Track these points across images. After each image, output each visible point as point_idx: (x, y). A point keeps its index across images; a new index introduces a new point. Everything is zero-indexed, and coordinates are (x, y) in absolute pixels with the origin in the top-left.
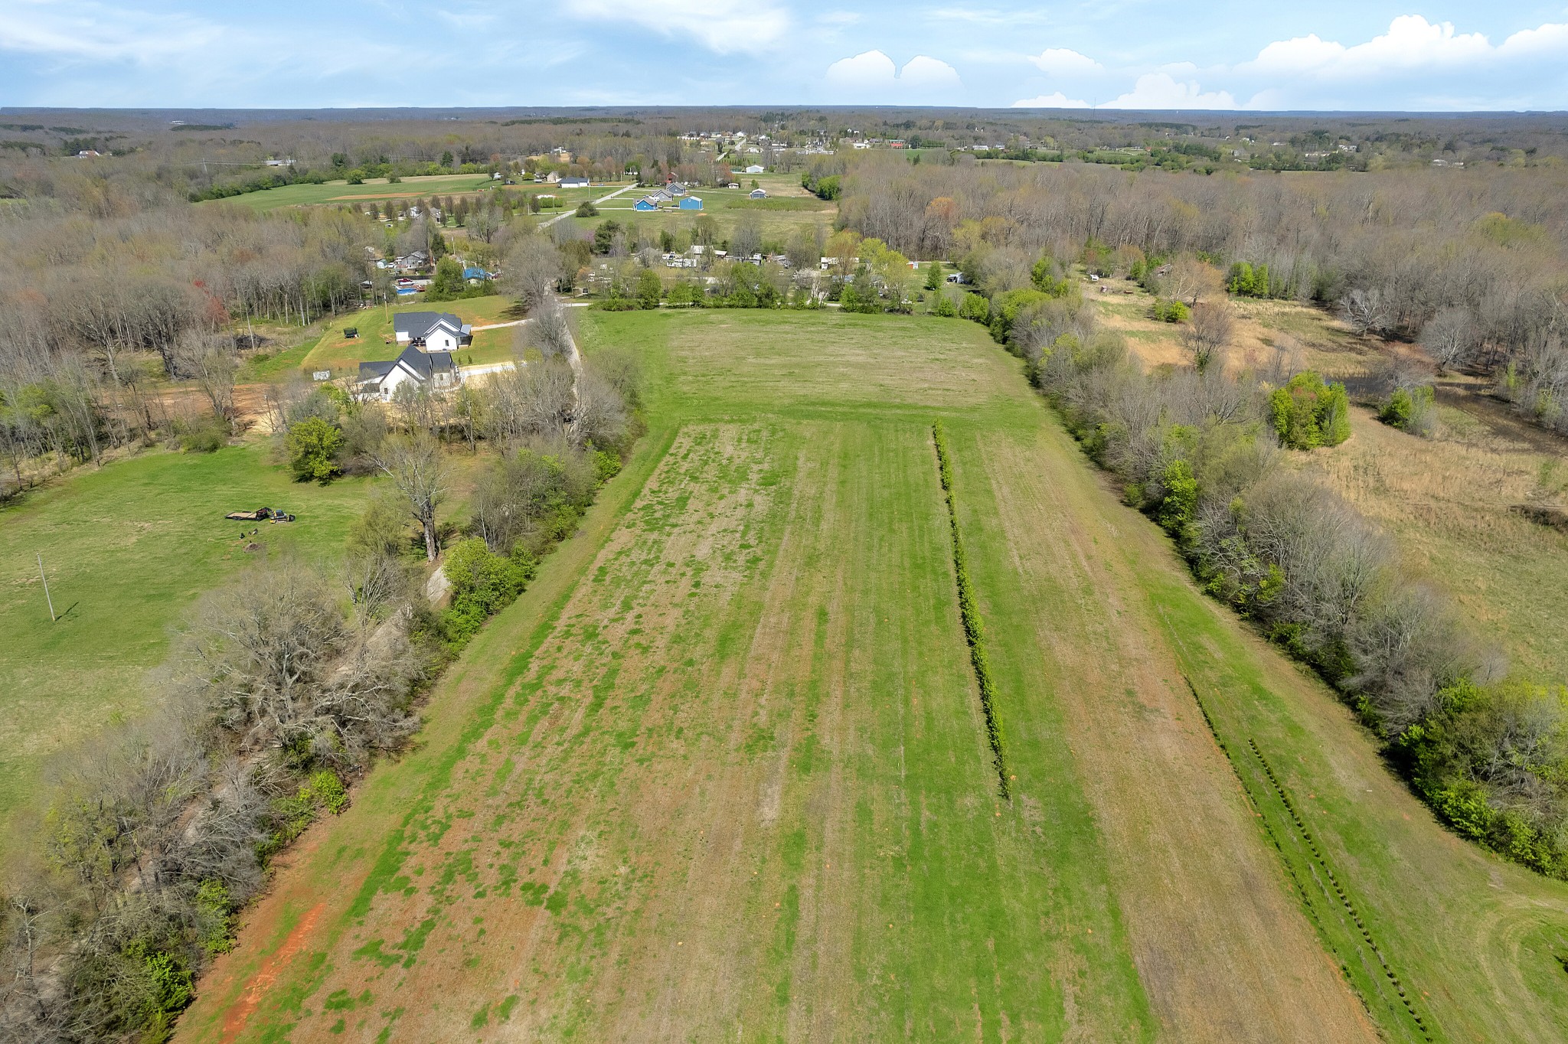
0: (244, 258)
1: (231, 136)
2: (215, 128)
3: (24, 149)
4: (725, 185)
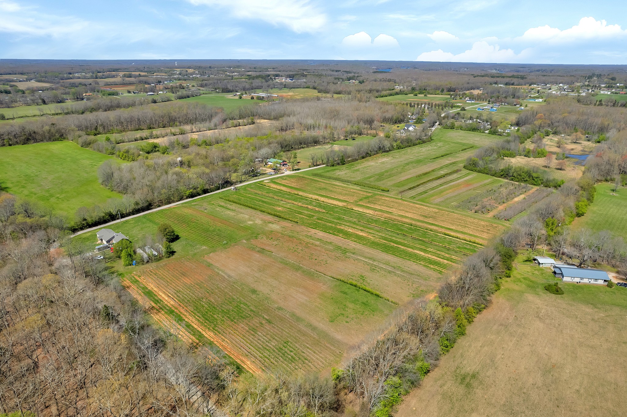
0: (384, 112)
2: (385, 72)
3: (339, 79)
4: (515, 105)
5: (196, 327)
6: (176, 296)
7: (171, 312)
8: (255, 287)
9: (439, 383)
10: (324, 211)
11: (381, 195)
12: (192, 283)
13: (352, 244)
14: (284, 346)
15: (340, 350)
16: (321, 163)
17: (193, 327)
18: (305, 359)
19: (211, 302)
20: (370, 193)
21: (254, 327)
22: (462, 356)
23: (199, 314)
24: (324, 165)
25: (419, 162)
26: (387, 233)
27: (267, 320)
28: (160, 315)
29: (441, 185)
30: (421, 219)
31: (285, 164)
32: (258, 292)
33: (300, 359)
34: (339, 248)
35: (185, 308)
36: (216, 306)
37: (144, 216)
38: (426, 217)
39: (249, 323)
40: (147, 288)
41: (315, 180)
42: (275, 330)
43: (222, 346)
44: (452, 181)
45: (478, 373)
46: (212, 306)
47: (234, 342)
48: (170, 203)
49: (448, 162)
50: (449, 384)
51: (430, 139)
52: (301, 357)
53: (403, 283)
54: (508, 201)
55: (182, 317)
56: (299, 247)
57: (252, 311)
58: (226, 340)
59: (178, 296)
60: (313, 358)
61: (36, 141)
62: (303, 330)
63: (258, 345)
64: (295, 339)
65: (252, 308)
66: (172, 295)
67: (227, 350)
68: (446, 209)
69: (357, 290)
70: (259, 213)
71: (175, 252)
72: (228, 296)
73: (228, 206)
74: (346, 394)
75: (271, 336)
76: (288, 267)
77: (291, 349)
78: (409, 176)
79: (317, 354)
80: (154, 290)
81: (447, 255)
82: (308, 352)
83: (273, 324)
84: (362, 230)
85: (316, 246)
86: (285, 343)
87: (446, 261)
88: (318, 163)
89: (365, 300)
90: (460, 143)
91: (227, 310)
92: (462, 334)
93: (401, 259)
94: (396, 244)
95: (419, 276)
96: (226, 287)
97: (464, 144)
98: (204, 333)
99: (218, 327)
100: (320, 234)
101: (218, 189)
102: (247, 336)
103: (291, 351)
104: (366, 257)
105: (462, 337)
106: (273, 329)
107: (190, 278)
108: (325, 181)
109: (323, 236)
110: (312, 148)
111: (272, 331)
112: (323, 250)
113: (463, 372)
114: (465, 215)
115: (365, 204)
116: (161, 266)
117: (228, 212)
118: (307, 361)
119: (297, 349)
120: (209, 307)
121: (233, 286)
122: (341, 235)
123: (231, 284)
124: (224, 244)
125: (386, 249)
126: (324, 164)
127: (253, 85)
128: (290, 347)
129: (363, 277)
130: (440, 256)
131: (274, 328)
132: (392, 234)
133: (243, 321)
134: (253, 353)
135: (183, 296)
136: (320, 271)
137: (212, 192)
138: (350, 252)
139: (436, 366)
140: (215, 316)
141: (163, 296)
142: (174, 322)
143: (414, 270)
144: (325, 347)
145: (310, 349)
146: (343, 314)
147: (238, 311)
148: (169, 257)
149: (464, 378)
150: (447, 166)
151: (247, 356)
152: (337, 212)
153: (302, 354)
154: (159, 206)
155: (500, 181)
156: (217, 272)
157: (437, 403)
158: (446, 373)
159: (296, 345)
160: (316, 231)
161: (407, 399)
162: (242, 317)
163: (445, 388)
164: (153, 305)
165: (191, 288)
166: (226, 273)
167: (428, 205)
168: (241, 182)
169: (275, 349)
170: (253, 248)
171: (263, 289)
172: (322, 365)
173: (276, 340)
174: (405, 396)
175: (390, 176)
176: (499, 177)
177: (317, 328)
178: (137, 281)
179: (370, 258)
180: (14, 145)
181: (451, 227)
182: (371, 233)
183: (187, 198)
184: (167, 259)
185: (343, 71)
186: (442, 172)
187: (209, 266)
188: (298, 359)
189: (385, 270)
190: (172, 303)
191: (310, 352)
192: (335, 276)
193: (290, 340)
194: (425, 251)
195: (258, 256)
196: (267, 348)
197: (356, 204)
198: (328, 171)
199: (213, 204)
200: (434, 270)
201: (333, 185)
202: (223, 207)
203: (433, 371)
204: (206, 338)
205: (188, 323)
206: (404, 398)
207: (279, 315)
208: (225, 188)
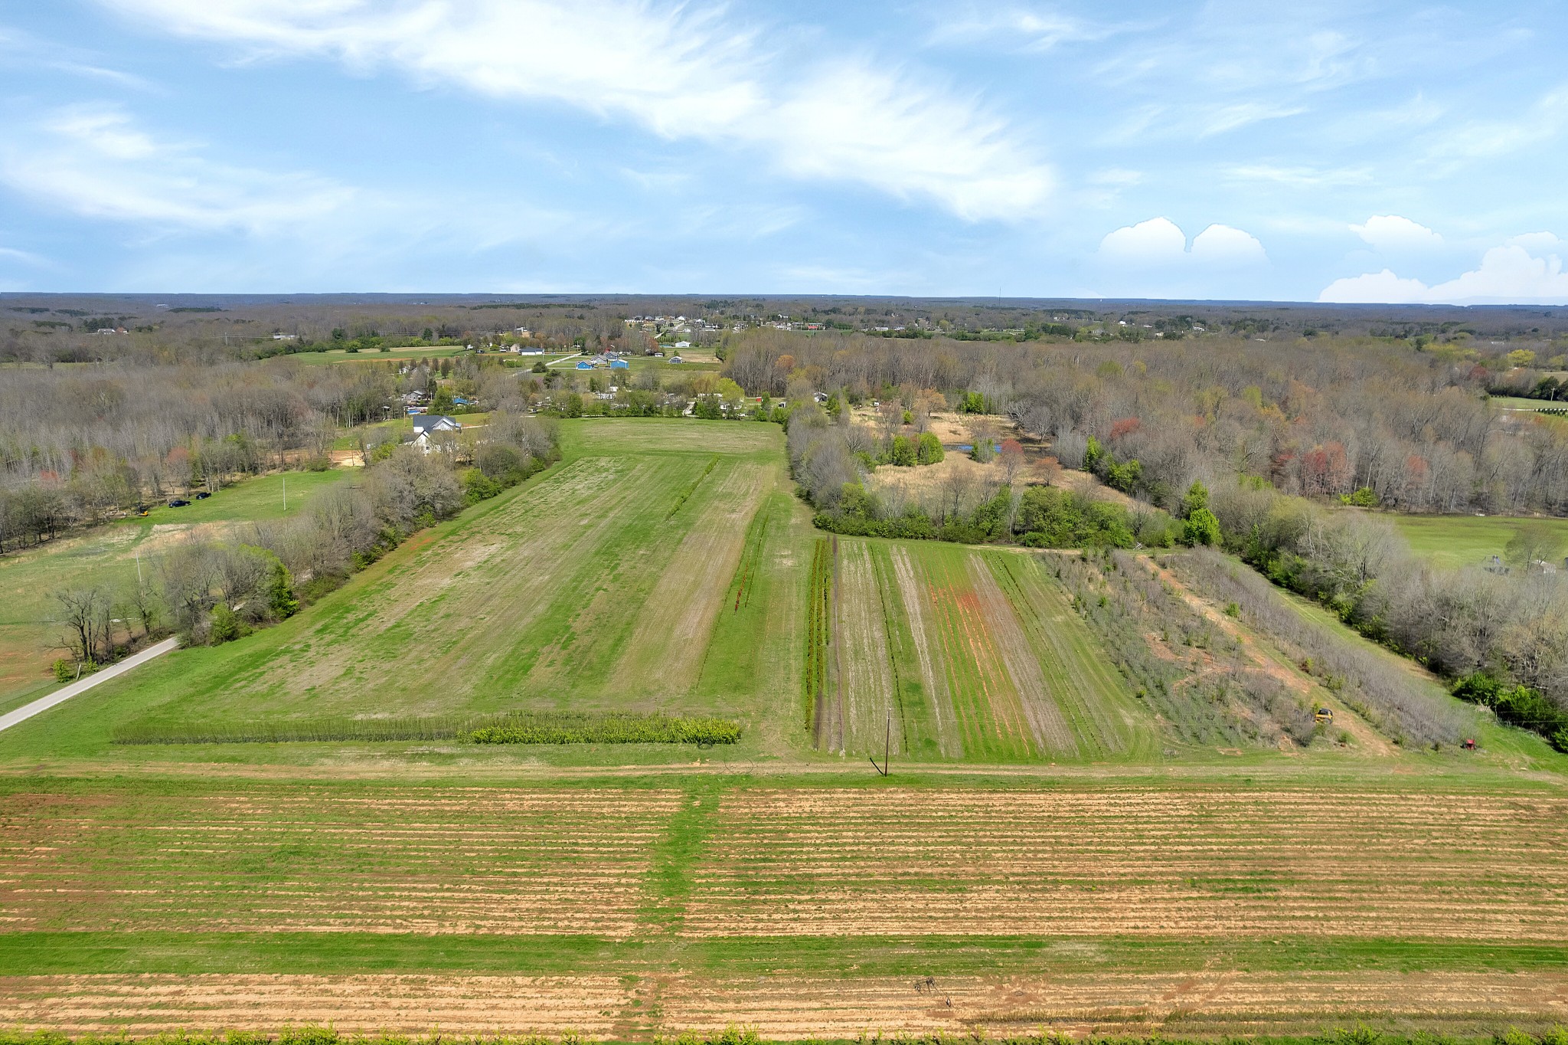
4: (652, 354)
16: (138, 629)
24: (170, 644)
41: (165, 786)
88: (121, 638)
97: (681, 455)
108: (247, 772)
110: (26, 558)
126: (159, 636)
150: (761, 534)
185: (60, 311)
198: (220, 681)
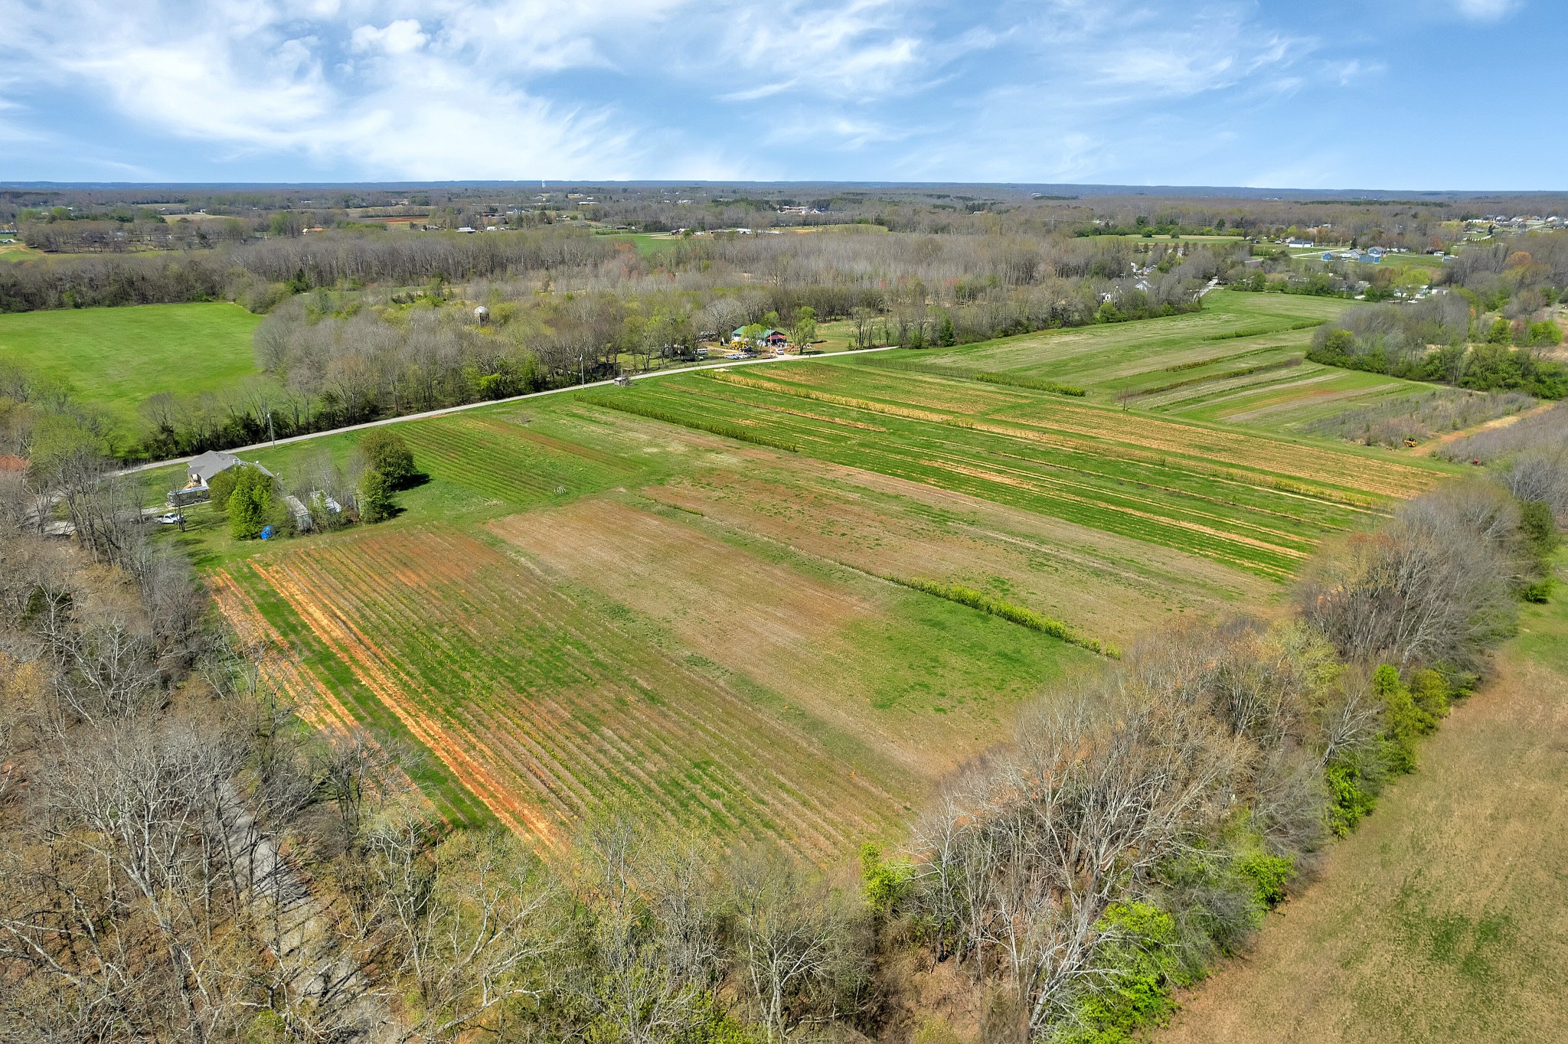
1: (1073, 203)
2: (1064, 198)
4: (1432, 253)
5: (388, 702)
6: (357, 616)
7: (323, 658)
8: (625, 600)
9: (1338, 946)
10: (883, 429)
11: (1060, 403)
12: (423, 584)
13: (965, 502)
14: (690, 777)
15: (908, 799)
16: (884, 341)
17: (378, 703)
18: (767, 825)
19: (465, 634)
20: (1026, 397)
21: (592, 710)
22: (1417, 847)
23: (411, 668)
24: (894, 348)
25: (1170, 344)
26: (1083, 479)
27: (645, 692)
28: (284, 664)
29: (1243, 388)
30: (1192, 452)
31: (780, 340)
32: (631, 615)
33: (744, 822)
34: (923, 509)
35: (374, 648)
36: (477, 648)
37: (346, 436)
38: (1208, 449)
39: (577, 701)
40: (275, 594)
42: (669, 725)
43: (461, 764)
44: (1274, 382)
45: (1506, 918)
46: (464, 645)
47: (507, 754)
48: (432, 409)
49: (1254, 347)
50: (1380, 956)
51: (1198, 309)
52: (749, 816)
53: (1147, 604)
54: (1469, 426)
55: (353, 674)
56: (791, 505)
57: (598, 663)
58: (480, 746)
59: (363, 616)
60: (799, 822)
61: (144, 299)
62: (773, 729)
63: (595, 767)
64: (737, 753)
65: (600, 656)
66: (347, 613)
67: (475, 780)
68: (1270, 435)
69: (980, 616)
70: (683, 429)
71: (401, 510)
72: (529, 622)
73: (597, 415)
74: (922, 967)
75: (648, 743)
76: (746, 553)
77: (715, 788)
78: (1146, 370)
79: (812, 808)
80: (297, 600)
81: (1296, 539)
82: (782, 801)
83: (664, 704)
84: (1000, 472)
85: (847, 502)
86: (697, 766)
87: (1294, 553)
88: (876, 343)
89: (1009, 648)
90: (1288, 317)
91: (512, 659)
92: (1403, 766)
93: (1135, 543)
94: (1112, 503)
95: (1204, 586)
96: (530, 599)
97: (1296, 318)
98: (409, 723)
99: (466, 708)
100: (865, 477)
101: (578, 382)
102: (560, 738)
103: (714, 795)
104: (1012, 534)
105: (1403, 781)
106: (661, 719)
107: (422, 573)
108: (890, 374)
109: (873, 482)
111: (654, 725)
112: (871, 514)
113: (1435, 910)
114: (1336, 451)
115: (1010, 420)
116: (344, 543)
117: (593, 427)
118: (770, 833)
119: (737, 789)
120: (454, 648)
121: (554, 595)
122: (932, 481)
123: (550, 590)
124: (557, 496)
125: (1082, 516)
126: (891, 345)
127: (725, 216)
128: (714, 780)
129: (1003, 583)
130: (1272, 539)
131: (665, 716)
132: (1101, 483)
133: (558, 694)
134: (566, 792)
135: (379, 617)
136: (855, 565)
137: (557, 387)
138: (962, 520)
139: (1312, 877)
140: (467, 675)
141: (318, 614)
142: (321, 687)
143: (1185, 570)
144: (851, 789)
145: (788, 791)
146: (926, 686)
147: (548, 662)
148: (376, 521)
149: (1448, 935)
150: (1255, 354)
151: (543, 801)
152: (921, 433)
153: (757, 807)
154: (399, 415)
155: (1427, 388)
156: (511, 560)
157: (1339, 1033)
158: (1358, 909)
159: (739, 775)
160: (853, 470)
161: (1194, 1007)
162: (557, 680)
163: (1367, 969)
164: (275, 635)
165: (415, 597)
166: (538, 563)
167: (1209, 424)
168: (646, 370)
169: (653, 785)
170: (645, 505)
171: (651, 606)
172: (831, 850)
173: (664, 755)
174: (1187, 994)
175: (1087, 367)
176: (1422, 379)
177: (824, 723)
178: (255, 575)
179: (1026, 536)
180: (90, 305)
181: (1293, 474)
182: (1032, 479)
183: (482, 400)
184: (372, 526)
185: (957, 197)
186: (1243, 365)
187: (493, 544)
188: (737, 822)
189: (1081, 567)
190: (338, 633)
191: (790, 800)
192: (902, 577)
193: (717, 758)
194: (1217, 525)
195: (656, 523)
196: (626, 779)
197: (984, 417)
198: (903, 357)
199: (554, 412)
200: (1257, 573)
201: (915, 380)
202: (581, 417)
203: (1299, 895)
204: (413, 737)
205: (367, 689)
206: (1180, 1001)
207: (692, 681)
208: (596, 380)
